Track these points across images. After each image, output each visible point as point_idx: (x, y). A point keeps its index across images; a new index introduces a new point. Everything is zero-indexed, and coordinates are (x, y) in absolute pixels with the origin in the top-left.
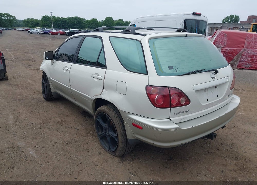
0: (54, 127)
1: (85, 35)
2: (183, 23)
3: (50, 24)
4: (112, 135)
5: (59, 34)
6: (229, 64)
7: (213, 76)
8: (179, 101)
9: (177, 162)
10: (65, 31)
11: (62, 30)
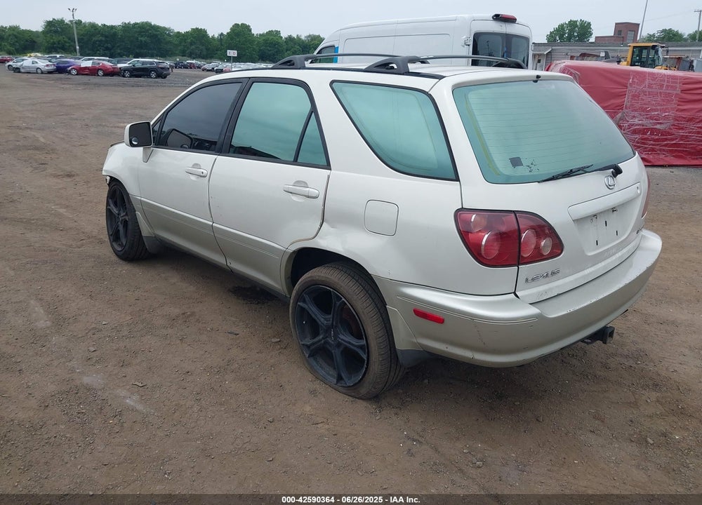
0: (170, 331)
1: (250, 78)
2: (471, 43)
3: (67, 44)
4: (350, 343)
5: (101, 73)
6: (635, 154)
7: (611, 181)
8: (538, 247)
9: (516, 403)
10: (118, 62)
11: (109, 61)
